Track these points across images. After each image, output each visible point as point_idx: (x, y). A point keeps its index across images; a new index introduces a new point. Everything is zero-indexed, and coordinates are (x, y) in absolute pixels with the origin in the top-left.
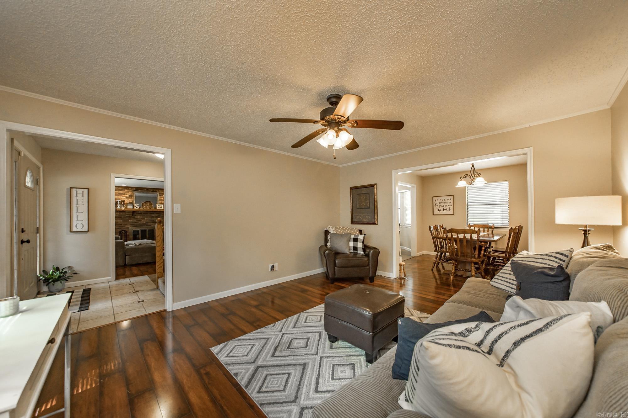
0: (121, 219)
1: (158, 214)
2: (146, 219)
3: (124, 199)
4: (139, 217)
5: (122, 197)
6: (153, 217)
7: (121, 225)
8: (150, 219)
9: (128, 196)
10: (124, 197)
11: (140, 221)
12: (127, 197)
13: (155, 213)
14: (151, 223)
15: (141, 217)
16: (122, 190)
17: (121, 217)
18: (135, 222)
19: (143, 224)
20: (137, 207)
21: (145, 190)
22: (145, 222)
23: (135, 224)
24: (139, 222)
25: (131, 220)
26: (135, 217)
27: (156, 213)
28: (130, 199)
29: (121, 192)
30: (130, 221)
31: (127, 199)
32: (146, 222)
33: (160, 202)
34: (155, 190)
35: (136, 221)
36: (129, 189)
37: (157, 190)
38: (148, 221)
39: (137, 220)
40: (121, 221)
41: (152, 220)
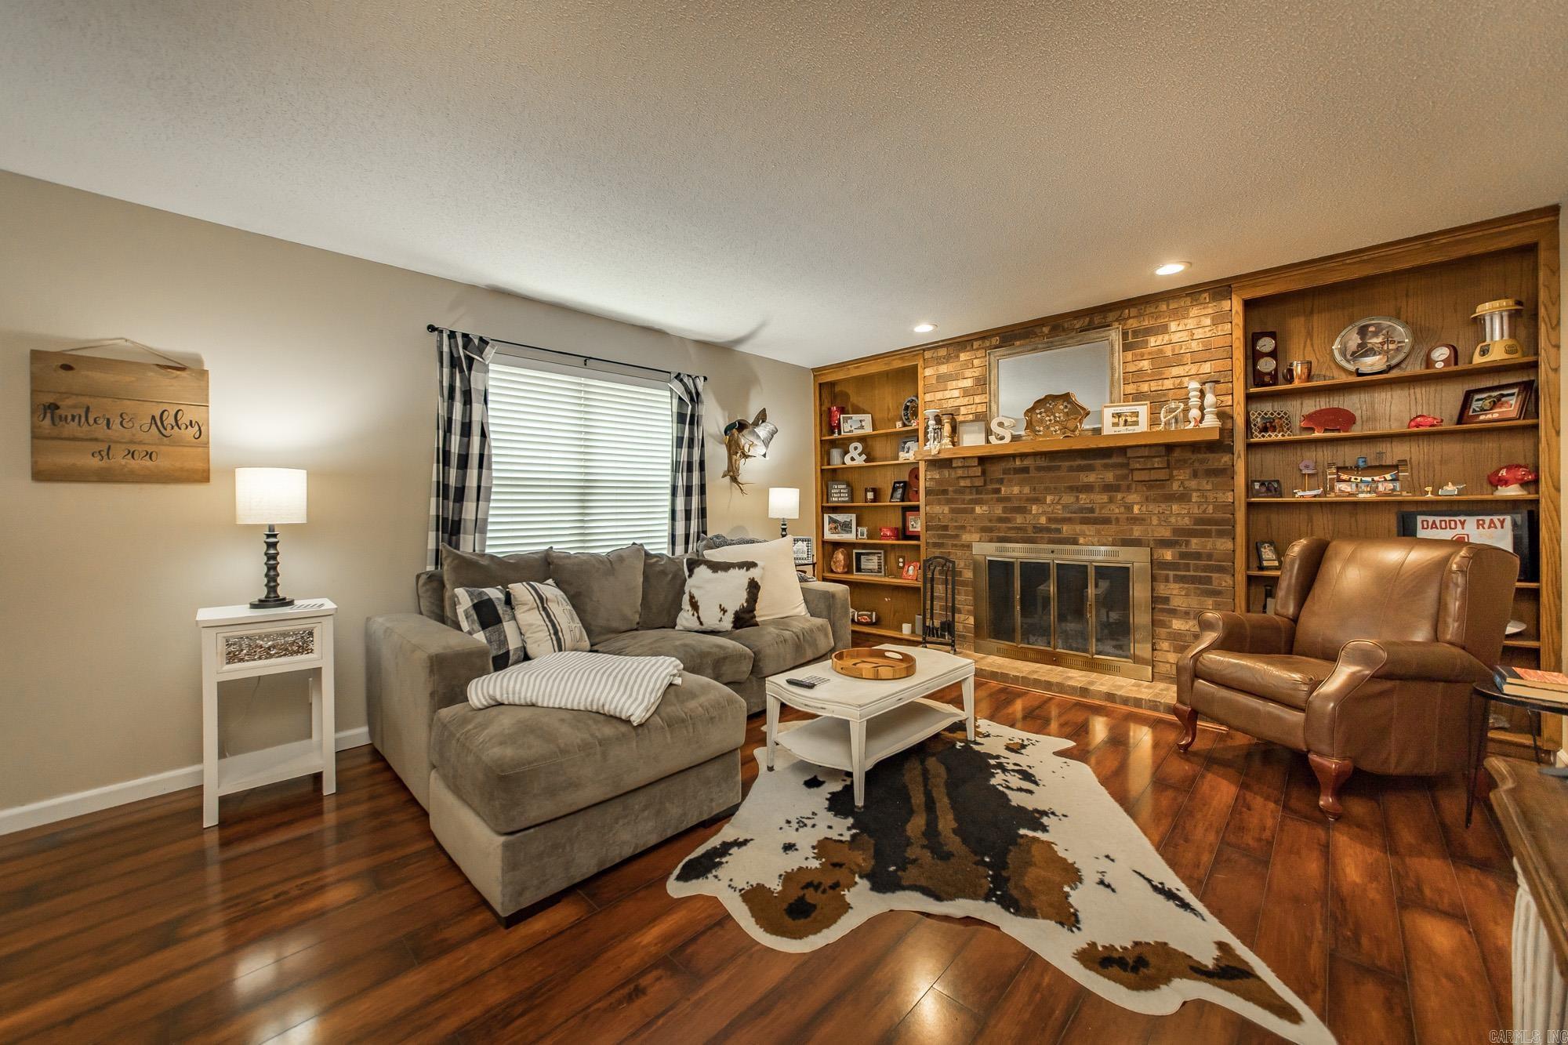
0: (949, 501)
1: (1119, 472)
2: (1049, 499)
3: (957, 403)
4: (1016, 490)
5: (948, 394)
6: (1088, 488)
7: (946, 528)
8: (1068, 499)
9: (968, 383)
10: (956, 393)
11: (1022, 510)
12: (966, 392)
13: (1098, 462)
14: (1078, 528)
15: (1027, 490)
16: (947, 359)
17: (945, 492)
18: (1000, 520)
19: (1038, 529)
20: (1002, 438)
21: (1046, 330)
22: (1043, 520)
23: (999, 530)
24: (1019, 519)
25: (985, 508)
26: (998, 491)
27: (1106, 467)
28: (978, 399)
29: (944, 369)
30: (978, 510)
31: (965, 401)
32: (1050, 520)
33: (1131, 389)
34: (1097, 320)
35: (1005, 510)
36: (976, 344)
37: (1111, 316)
38: (1059, 512)
39: (1009, 505)
40: (946, 510)
41: (1081, 510)
